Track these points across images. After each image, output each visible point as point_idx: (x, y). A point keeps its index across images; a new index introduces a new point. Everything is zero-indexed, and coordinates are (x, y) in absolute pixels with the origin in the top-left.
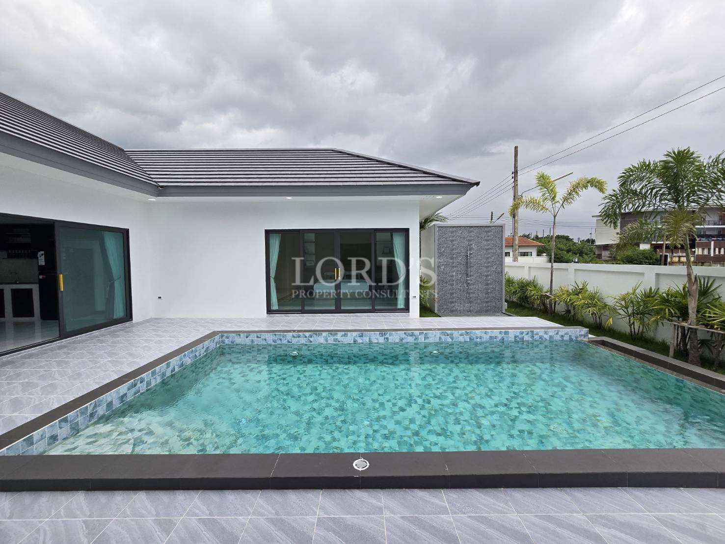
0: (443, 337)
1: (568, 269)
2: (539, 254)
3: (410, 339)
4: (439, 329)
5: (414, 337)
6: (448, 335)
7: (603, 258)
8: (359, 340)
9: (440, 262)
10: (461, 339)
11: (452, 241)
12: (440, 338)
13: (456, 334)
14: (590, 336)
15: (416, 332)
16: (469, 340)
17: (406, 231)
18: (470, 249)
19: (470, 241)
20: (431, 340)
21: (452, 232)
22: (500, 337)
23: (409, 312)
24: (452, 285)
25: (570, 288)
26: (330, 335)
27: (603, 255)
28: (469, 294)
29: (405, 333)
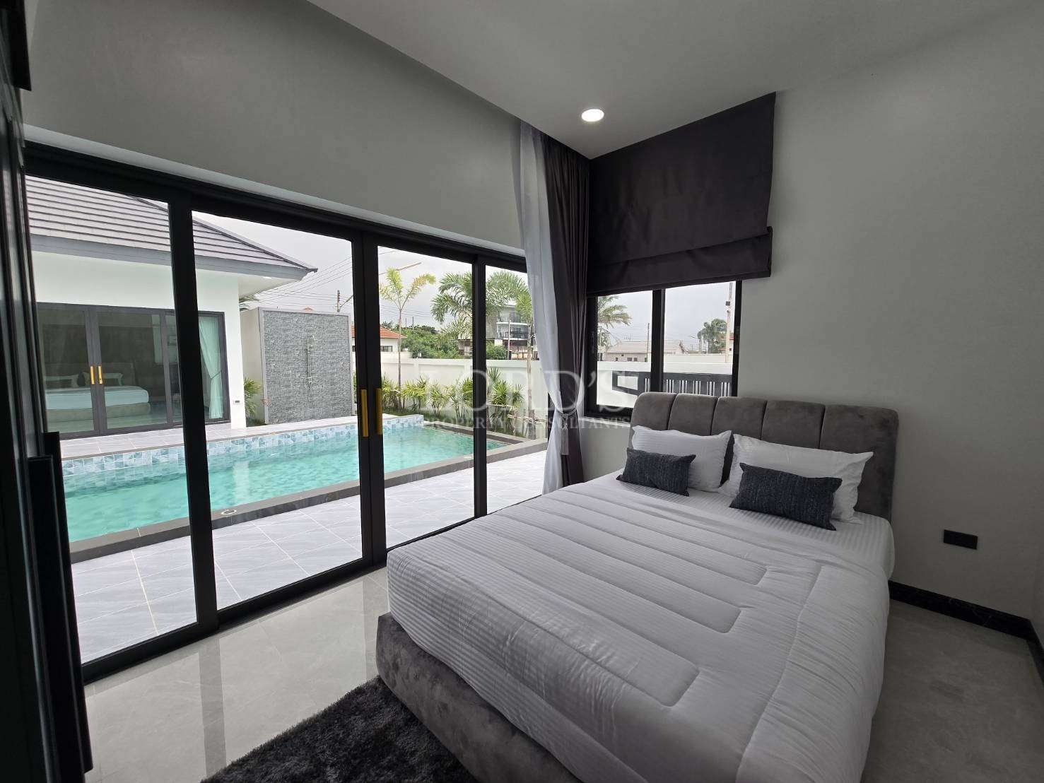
0: (283, 440)
1: (413, 365)
2: (402, 348)
3: (241, 448)
4: (277, 433)
5: (246, 445)
6: (289, 437)
7: (465, 354)
8: (163, 459)
9: (269, 357)
10: (305, 439)
11: (284, 331)
12: (279, 442)
13: (298, 435)
14: (425, 422)
15: (248, 440)
16: (313, 439)
17: (220, 316)
18: (311, 342)
19: (310, 331)
20: (268, 445)
21: (285, 319)
22: (346, 432)
23: (230, 422)
24: (288, 386)
25: (416, 383)
26: (108, 459)
27: (465, 351)
28: (311, 396)
29: (232, 442)
